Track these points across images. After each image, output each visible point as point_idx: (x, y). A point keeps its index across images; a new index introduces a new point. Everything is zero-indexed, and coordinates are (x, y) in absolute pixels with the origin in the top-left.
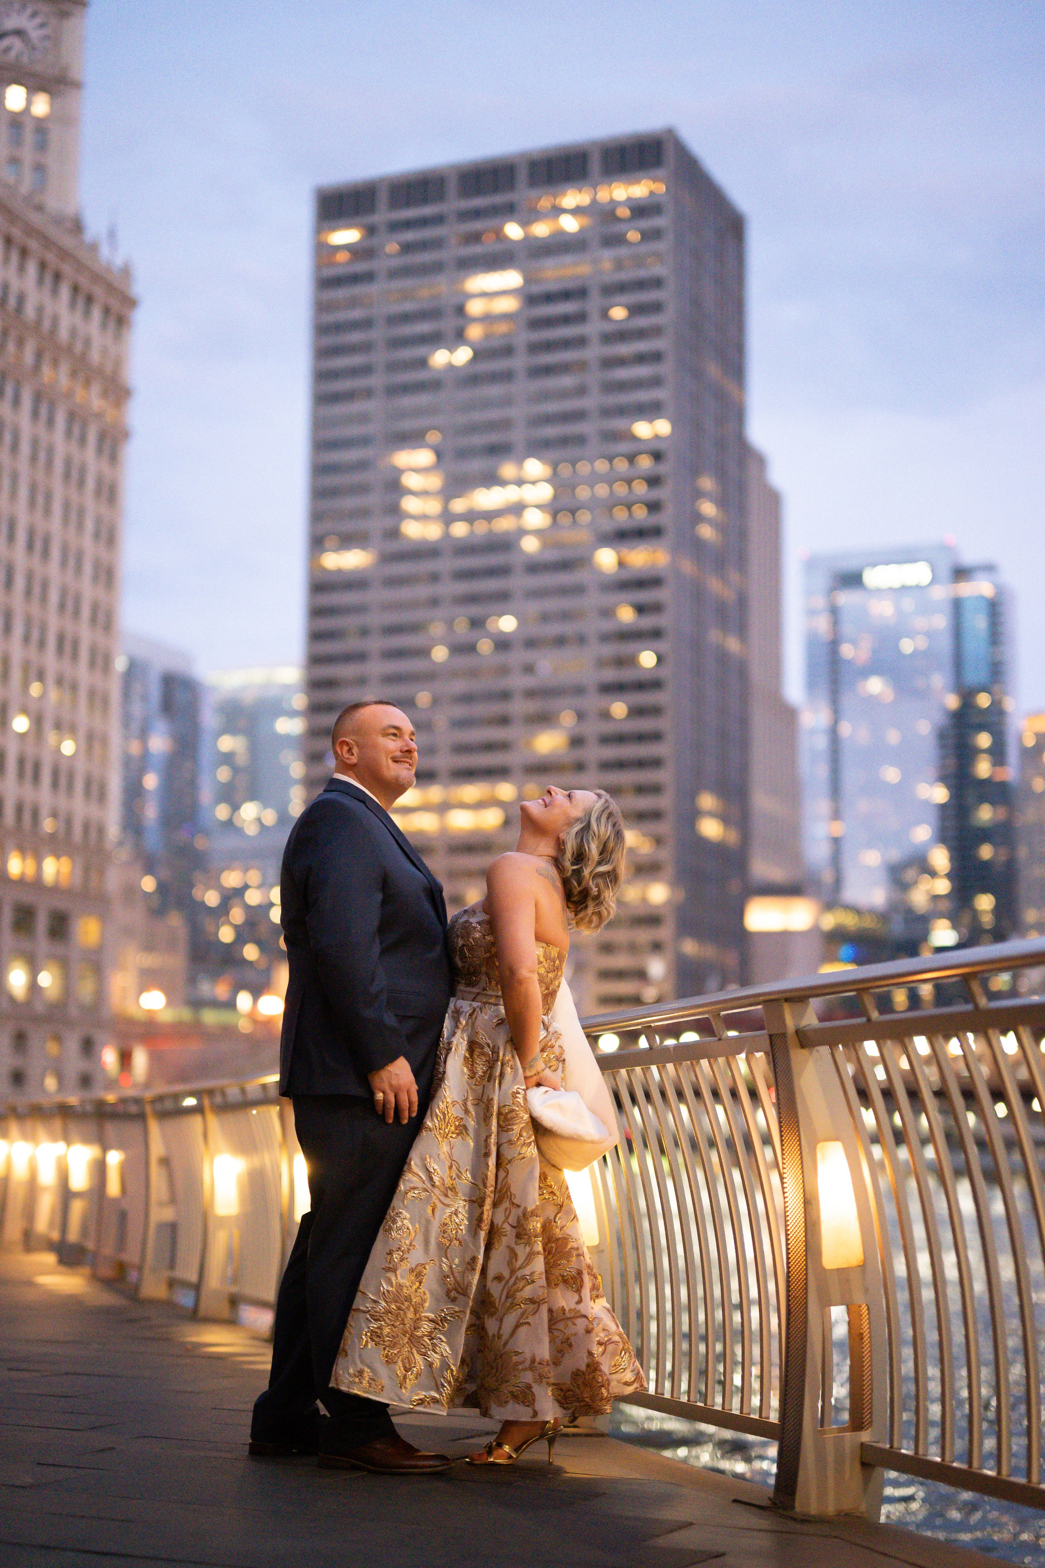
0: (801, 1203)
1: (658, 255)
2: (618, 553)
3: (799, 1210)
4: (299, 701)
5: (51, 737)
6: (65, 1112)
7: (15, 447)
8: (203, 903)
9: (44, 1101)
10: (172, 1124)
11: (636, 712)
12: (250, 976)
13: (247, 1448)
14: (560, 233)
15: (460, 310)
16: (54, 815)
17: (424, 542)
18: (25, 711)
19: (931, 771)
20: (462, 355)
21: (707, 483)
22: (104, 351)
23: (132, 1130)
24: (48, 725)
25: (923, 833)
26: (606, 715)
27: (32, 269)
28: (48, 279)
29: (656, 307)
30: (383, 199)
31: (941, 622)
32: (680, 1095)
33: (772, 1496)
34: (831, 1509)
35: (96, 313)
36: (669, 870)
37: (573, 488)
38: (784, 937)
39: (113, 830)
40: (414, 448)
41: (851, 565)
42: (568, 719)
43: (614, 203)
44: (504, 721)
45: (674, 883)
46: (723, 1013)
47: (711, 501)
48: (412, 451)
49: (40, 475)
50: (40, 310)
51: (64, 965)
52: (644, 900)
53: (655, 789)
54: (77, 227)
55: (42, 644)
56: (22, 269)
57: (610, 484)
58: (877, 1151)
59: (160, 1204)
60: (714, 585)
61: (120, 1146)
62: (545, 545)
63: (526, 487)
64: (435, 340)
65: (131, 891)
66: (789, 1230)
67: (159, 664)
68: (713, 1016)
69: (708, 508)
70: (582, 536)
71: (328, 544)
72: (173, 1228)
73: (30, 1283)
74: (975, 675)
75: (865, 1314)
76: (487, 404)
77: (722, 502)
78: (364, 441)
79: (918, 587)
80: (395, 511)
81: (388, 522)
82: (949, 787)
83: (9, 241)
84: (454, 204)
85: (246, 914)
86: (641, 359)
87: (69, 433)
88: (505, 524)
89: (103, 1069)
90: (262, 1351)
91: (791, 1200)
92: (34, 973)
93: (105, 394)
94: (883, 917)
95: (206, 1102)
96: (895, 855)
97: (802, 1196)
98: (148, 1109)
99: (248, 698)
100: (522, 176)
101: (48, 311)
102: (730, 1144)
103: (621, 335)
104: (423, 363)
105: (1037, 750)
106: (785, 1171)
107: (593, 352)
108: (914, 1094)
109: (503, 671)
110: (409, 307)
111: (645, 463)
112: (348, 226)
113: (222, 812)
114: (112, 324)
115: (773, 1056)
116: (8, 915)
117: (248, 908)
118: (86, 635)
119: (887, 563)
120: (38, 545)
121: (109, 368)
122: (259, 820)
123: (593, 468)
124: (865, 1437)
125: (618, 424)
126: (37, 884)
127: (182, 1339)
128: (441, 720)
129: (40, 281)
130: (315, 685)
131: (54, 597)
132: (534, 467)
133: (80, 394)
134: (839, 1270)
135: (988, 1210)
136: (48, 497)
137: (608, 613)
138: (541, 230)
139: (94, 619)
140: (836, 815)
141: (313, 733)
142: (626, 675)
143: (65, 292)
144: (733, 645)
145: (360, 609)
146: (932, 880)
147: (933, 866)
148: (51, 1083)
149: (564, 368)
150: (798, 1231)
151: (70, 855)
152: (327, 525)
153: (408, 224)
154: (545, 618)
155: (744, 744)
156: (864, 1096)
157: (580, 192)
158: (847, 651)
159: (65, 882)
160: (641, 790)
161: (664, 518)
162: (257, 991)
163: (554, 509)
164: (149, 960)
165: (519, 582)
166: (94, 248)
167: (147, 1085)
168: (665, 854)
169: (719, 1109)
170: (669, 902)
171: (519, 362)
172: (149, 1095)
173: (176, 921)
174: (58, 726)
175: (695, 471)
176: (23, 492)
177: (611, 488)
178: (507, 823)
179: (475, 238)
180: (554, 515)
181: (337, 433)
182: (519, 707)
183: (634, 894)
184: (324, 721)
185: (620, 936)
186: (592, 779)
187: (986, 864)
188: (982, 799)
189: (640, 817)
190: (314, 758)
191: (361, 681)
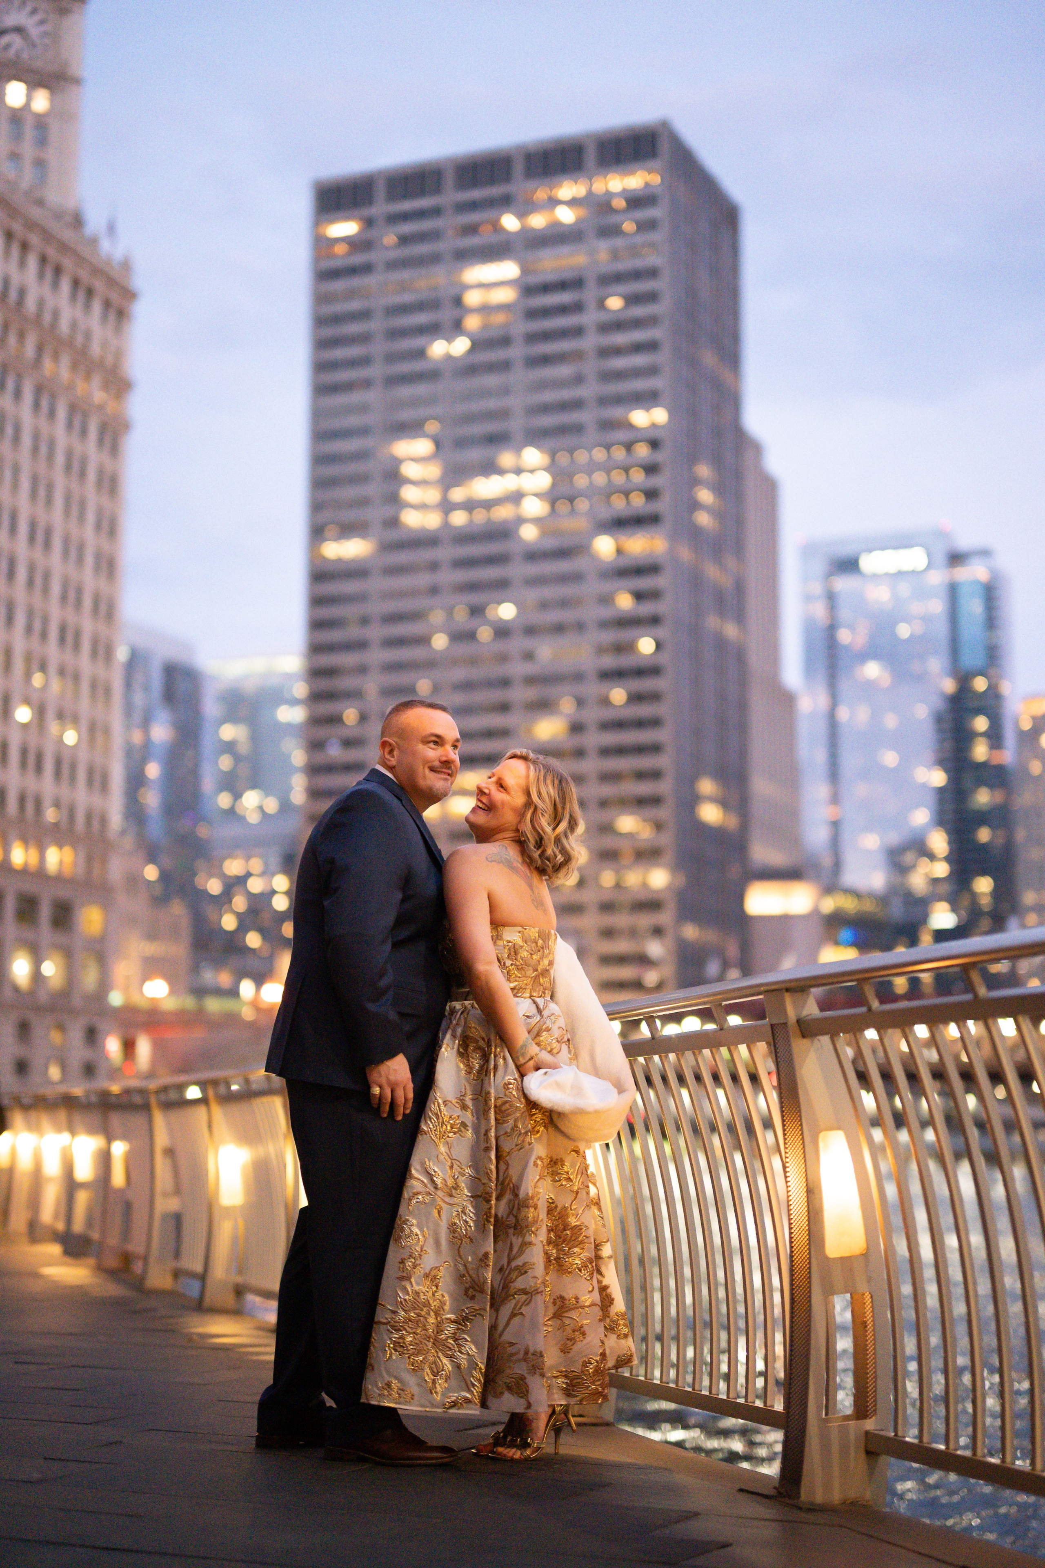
0: (803, 1192)
1: (652, 245)
2: (616, 540)
3: (802, 1199)
4: (300, 690)
5: (53, 727)
6: (69, 1102)
7: (16, 440)
8: (206, 892)
9: (49, 1092)
10: (176, 1116)
11: (635, 698)
12: (253, 963)
13: (254, 1441)
14: (557, 224)
15: (458, 301)
16: (57, 805)
17: (424, 530)
18: (27, 701)
19: (929, 754)
20: (460, 346)
21: (704, 470)
22: (105, 344)
23: (137, 1120)
24: (50, 715)
25: (921, 817)
26: (606, 702)
27: (32, 262)
28: (49, 274)
29: (652, 297)
30: (380, 192)
31: (937, 607)
32: (681, 1079)
33: (777, 1485)
34: (836, 1497)
35: (97, 306)
36: (669, 856)
37: (571, 476)
38: (784, 920)
39: (116, 819)
40: (414, 437)
41: (846, 551)
42: (567, 705)
43: (609, 195)
44: (504, 707)
45: (676, 867)
46: (724, 1003)
47: (709, 489)
48: (411, 441)
49: (42, 467)
50: (41, 304)
51: (68, 954)
52: (645, 885)
53: (655, 775)
54: (77, 221)
55: (44, 635)
56: (22, 263)
57: (608, 472)
58: (877, 1135)
59: (165, 1194)
60: (712, 571)
61: (124, 1137)
62: (545, 533)
63: (525, 475)
64: (434, 330)
65: (134, 880)
66: (792, 1219)
67: (162, 653)
68: (716, 1006)
69: (705, 496)
70: (581, 523)
71: (328, 533)
72: (177, 1219)
73: (36, 1275)
74: (971, 658)
75: (869, 1302)
76: (485, 393)
77: (719, 489)
78: (363, 431)
79: (913, 572)
80: (394, 500)
81: (387, 511)
82: (946, 771)
83: (9, 236)
84: (450, 196)
85: (248, 902)
86: (638, 348)
87: (70, 425)
88: (503, 513)
89: (107, 1058)
90: (266, 1341)
91: (794, 1189)
92: (37, 963)
93: (105, 386)
94: (883, 900)
95: (211, 1093)
96: (894, 838)
97: (805, 1185)
98: (153, 1101)
99: (250, 687)
100: (518, 168)
101: (50, 303)
102: (731, 1128)
103: (618, 325)
104: (421, 353)
105: (1034, 733)
106: (788, 1160)
107: (590, 342)
108: (913, 1077)
109: (503, 658)
110: (407, 298)
111: (642, 451)
112: (347, 219)
113: (224, 800)
114: (112, 317)
115: (775, 1046)
116: (10, 905)
117: (251, 896)
118: (88, 625)
119: (883, 548)
120: (40, 537)
121: (110, 360)
122: (261, 808)
123: (591, 457)
124: (870, 1425)
125: (616, 412)
126: (40, 874)
127: (187, 1331)
129: (41, 275)
130: (316, 673)
131: (56, 589)
132: (532, 456)
133: (81, 387)
134: (842, 1259)
135: (988, 1193)
136: (50, 488)
137: (607, 600)
138: (538, 221)
139: (96, 610)
140: (835, 799)
141: (316, 721)
142: (625, 661)
143: (65, 285)
144: (731, 631)
145: (361, 598)
146: (930, 863)
147: (931, 849)
148: (54, 1072)
149: (561, 358)
150: (801, 1220)
151: (74, 846)
152: (326, 515)
153: (405, 217)
154: (544, 605)
155: (743, 728)
156: (863, 1078)
157: (576, 184)
158: (844, 636)
159: (68, 871)
160: (640, 775)
161: (662, 506)
162: (260, 979)
163: (553, 497)
164: (151, 949)
165: (517, 570)
166: (94, 241)
167: (151, 1075)
168: (666, 839)
169: (720, 1093)
170: (669, 888)
171: (517, 352)
172: (153, 1085)
173: (178, 909)
174: (61, 716)
175: (692, 459)
176: (25, 484)
177: (609, 476)
179: (471, 230)
180: (553, 504)
181: (336, 423)
182: (519, 694)
183: (633, 878)
184: (327, 708)
185: (621, 920)
186: (591, 765)
187: (985, 847)
188: (980, 782)
189: (641, 803)
190: (315, 746)
191: (362, 670)
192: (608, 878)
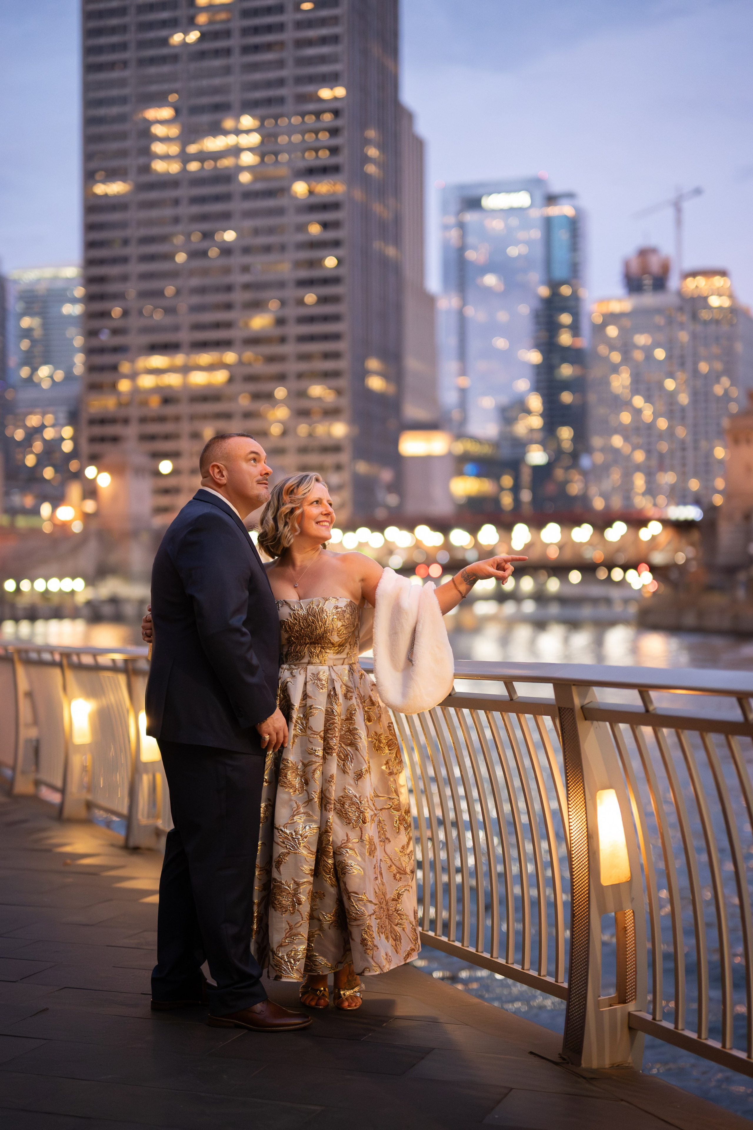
0: (584, 836)
2: (309, 186)
3: (582, 841)
4: (79, 292)
8: (13, 439)
11: (323, 300)
12: (49, 491)
15: (192, 2)
17: (168, 174)
19: (529, 341)
20: (193, 36)
21: (372, 134)
25: (523, 385)
26: (300, 302)
31: (536, 234)
33: (561, 1052)
34: (607, 1063)
36: (347, 414)
37: (276, 136)
38: (427, 460)
40: (160, 106)
41: (473, 193)
42: (274, 305)
44: (228, 306)
45: (352, 422)
47: (375, 147)
48: (158, 108)
52: (329, 435)
53: (335, 355)
57: (303, 134)
59: (27, 725)
60: (377, 208)
62: (256, 179)
63: (242, 135)
64: (174, 24)
69: (373, 152)
70: (283, 171)
71: (98, 178)
74: (560, 272)
76: (212, 73)
77: (382, 147)
78: (123, 100)
79: (521, 208)
80: (147, 153)
81: (142, 161)
82: (542, 352)
85: (44, 445)
86: (324, 41)
88: (227, 162)
94: (496, 445)
96: (504, 400)
99: (42, 288)
103: (309, 24)
104: (164, 42)
105: (603, 325)
107: (289, 35)
109: (227, 271)
111: (327, 117)
113: (25, 372)
117: (46, 442)
119: (499, 192)
122: (51, 377)
123: (290, 122)
124: (631, 1007)
125: (309, 89)
128: (183, 306)
130: (90, 280)
132: (247, 121)
137: (302, 228)
140: (463, 372)
141: (90, 315)
142: (315, 273)
144: (391, 251)
145: (123, 225)
146: (529, 418)
147: (530, 408)
149: (269, 47)
150: (581, 857)
152: (96, 163)
154: (256, 232)
155: (399, 321)
158: (471, 255)
160: (327, 356)
161: (342, 159)
162: (55, 503)
163: (260, 151)
165: (236, 206)
168: (344, 402)
170: (348, 435)
171: (235, 42)
175: (364, 126)
177: (303, 137)
178: (231, 380)
180: (262, 156)
181: (102, 94)
182: (238, 297)
183: (321, 429)
184: (98, 306)
185: (313, 459)
186: (289, 349)
187: (568, 407)
188: (564, 360)
189: (326, 376)
190: (91, 334)
191: (124, 278)
192: (303, 429)
